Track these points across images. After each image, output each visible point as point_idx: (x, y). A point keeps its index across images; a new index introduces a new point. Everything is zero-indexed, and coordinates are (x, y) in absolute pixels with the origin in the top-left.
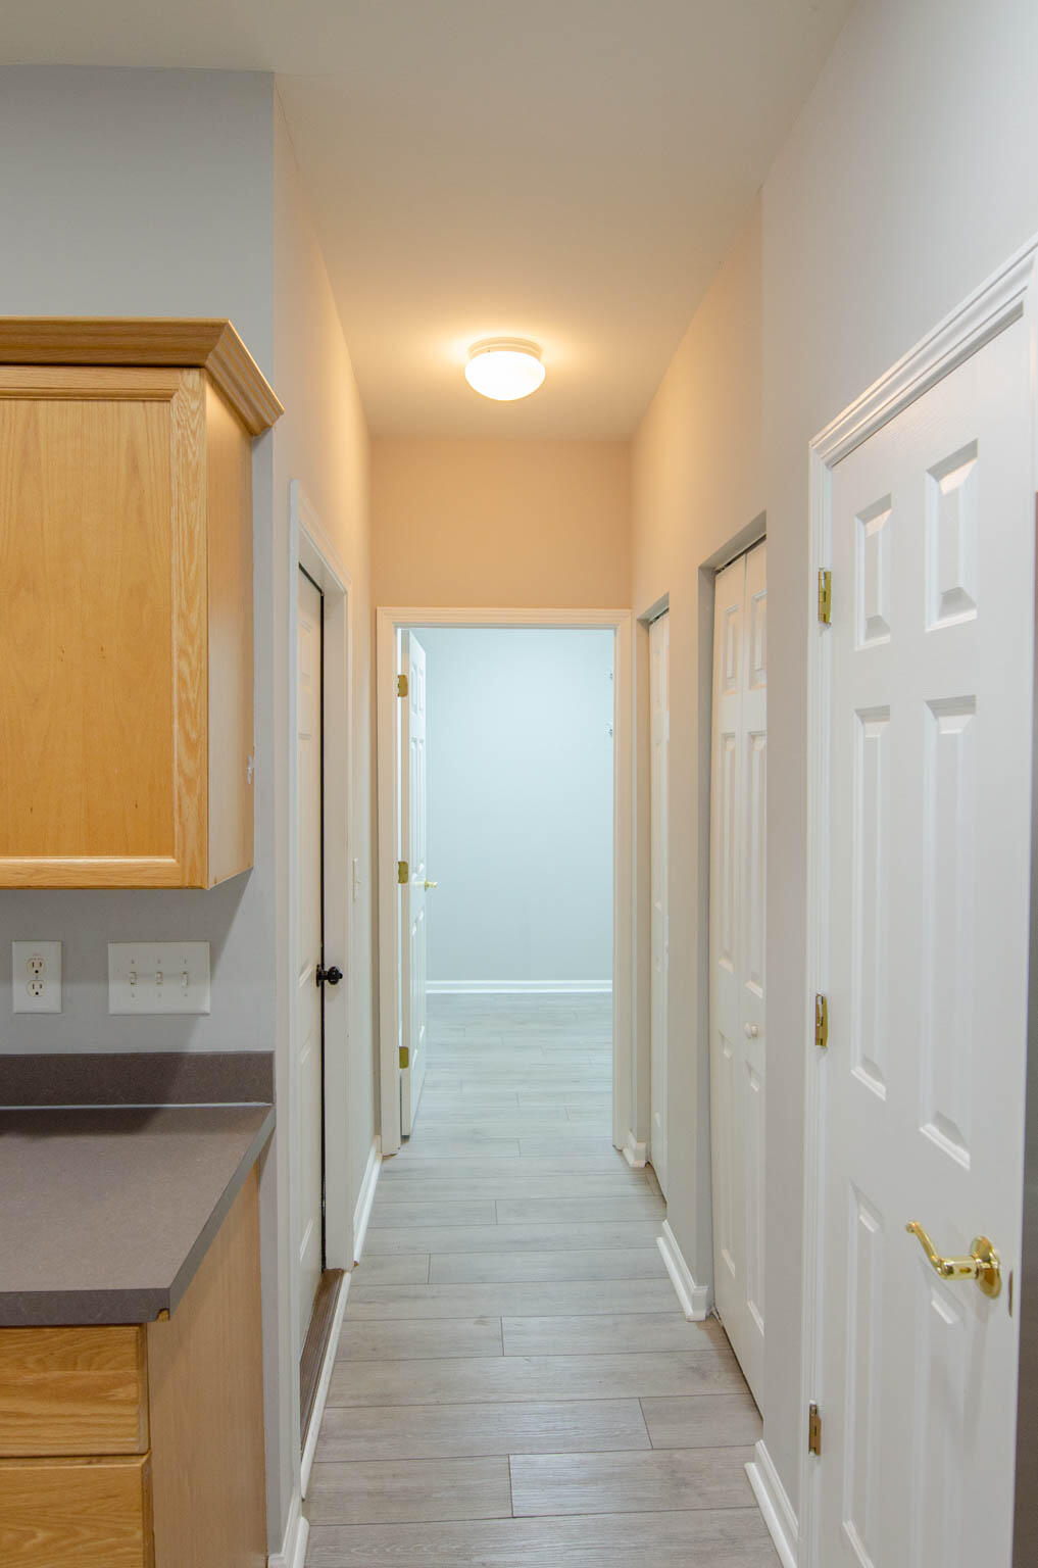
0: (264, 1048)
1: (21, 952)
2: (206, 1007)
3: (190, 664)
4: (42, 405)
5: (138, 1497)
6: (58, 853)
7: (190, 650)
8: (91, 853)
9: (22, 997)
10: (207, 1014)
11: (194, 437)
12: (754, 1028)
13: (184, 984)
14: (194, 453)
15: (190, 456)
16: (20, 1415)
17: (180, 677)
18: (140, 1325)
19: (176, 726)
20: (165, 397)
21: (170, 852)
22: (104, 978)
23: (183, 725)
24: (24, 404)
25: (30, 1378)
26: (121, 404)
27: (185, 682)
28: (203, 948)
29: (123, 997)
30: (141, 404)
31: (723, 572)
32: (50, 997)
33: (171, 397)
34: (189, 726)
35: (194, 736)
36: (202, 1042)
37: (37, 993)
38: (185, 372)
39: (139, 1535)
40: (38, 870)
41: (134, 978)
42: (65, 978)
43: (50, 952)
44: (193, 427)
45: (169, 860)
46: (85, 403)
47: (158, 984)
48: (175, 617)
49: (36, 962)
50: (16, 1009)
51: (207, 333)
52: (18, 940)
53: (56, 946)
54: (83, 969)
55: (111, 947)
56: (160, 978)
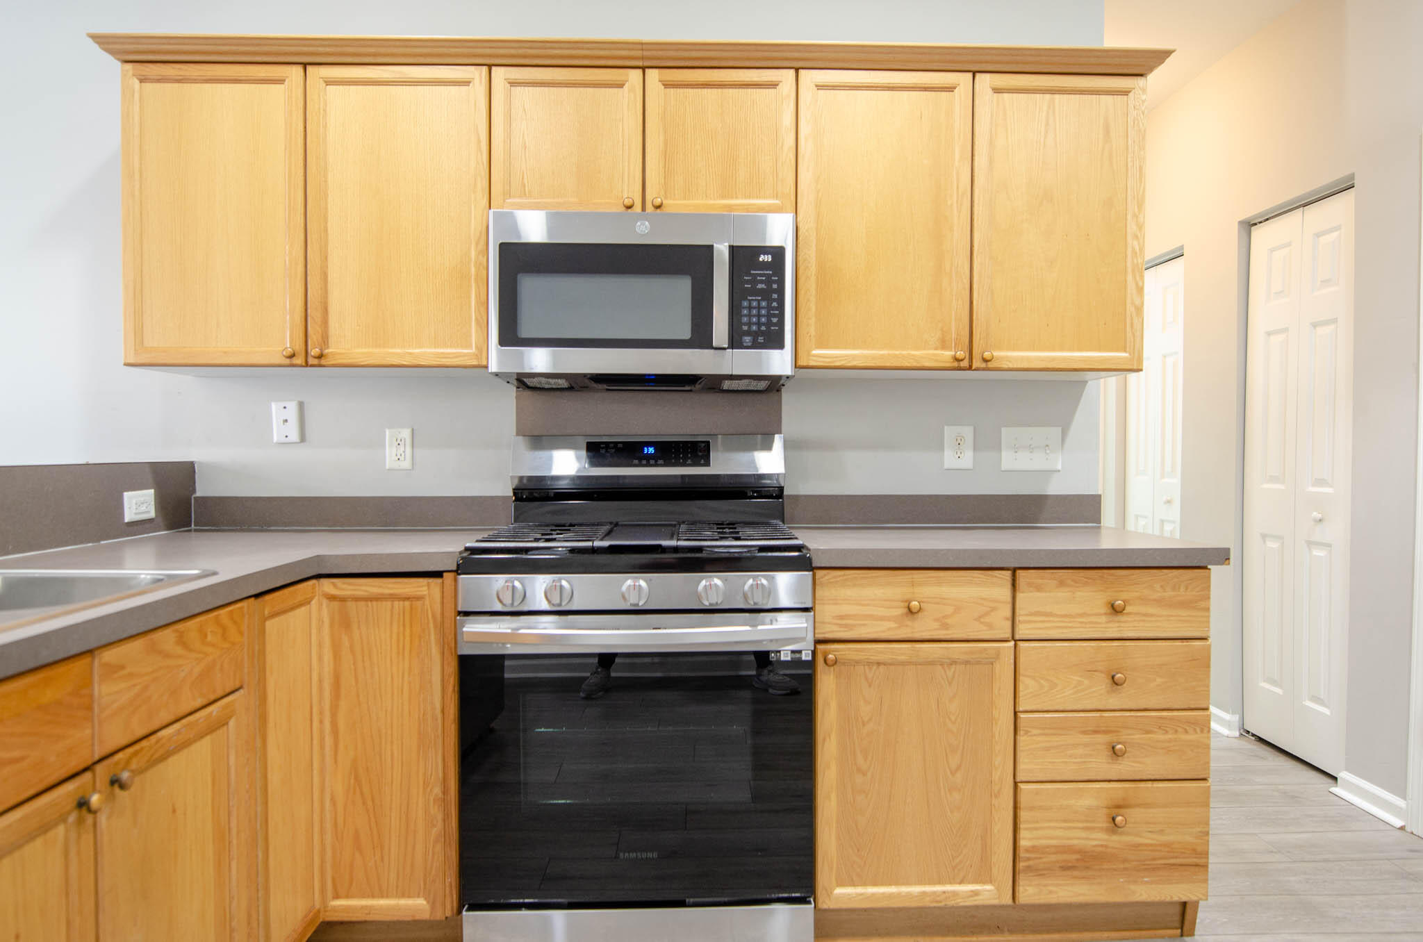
0: (1096, 492)
1: (949, 432)
2: (1059, 467)
3: (1139, 244)
4: (1057, 96)
7: (1139, 235)
9: (950, 459)
10: (1059, 471)
11: (1143, 114)
12: (1320, 515)
13: (1045, 452)
14: (1143, 125)
15: (1141, 125)
16: (1151, 616)
20: (1125, 93)
22: (1000, 450)
24: (1048, 96)
25: (1156, 596)
26: (1101, 96)
27: (1136, 253)
28: (1057, 430)
29: (1010, 460)
30: (1112, 96)
31: (1259, 225)
32: (967, 459)
33: (1130, 92)
36: (1055, 488)
37: (959, 457)
38: (1137, 77)
41: (1016, 449)
42: (976, 448)
43: (967, 432)
44: (1143, 108)
45: (1124, 355)
46: (1081, 96)
47: (1031, 452)
48: (1129, 217)
49: (959, 438)
50: (946, 466)
51: (1161, 56)
52: (948, 425)
53: (971, 428)
54: (987, 443)
55: (1004, 430)
56: (1031, 448)
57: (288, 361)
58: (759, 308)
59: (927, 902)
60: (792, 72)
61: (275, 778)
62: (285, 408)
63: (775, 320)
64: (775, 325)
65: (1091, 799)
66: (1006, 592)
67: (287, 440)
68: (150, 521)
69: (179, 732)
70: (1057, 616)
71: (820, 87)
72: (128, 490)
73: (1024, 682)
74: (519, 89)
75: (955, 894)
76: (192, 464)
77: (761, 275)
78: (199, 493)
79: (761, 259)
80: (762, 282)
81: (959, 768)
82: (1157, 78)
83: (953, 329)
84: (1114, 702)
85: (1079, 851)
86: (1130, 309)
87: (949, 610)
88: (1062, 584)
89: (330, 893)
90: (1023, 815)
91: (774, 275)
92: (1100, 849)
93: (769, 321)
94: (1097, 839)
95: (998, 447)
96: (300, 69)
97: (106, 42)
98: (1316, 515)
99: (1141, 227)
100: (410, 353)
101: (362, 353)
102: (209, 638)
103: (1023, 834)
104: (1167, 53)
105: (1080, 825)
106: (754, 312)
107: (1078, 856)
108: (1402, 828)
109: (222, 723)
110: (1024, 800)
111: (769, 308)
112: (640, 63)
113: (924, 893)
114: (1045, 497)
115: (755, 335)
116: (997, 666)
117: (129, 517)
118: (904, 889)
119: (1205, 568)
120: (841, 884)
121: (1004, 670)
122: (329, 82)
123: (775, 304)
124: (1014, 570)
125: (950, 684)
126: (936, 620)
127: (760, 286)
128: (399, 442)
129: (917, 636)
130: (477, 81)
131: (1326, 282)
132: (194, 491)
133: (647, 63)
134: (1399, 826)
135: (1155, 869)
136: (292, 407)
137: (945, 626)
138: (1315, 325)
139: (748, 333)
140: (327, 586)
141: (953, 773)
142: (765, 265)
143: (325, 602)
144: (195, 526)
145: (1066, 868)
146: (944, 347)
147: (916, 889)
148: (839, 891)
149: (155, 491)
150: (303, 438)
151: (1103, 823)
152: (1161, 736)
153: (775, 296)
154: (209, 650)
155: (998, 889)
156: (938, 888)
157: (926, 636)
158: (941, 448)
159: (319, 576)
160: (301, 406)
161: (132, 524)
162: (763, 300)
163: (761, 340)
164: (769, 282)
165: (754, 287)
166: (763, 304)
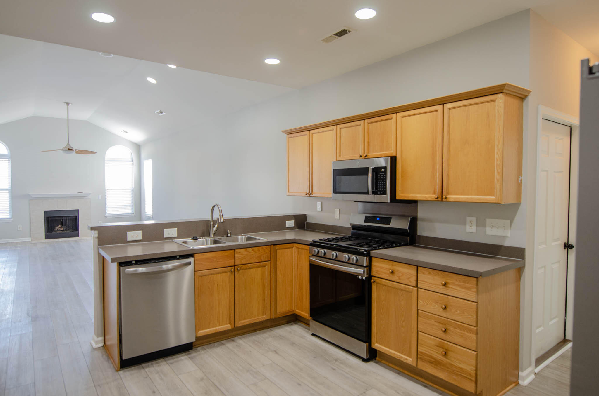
0: (523, 247)
1: (468, 219)
2: (509, 235)
3: (499, 156)
5: (475, 310)
6: (471, 195)
8: (478, 195)
9: (468, 229)
10: (508, 237)
13: (503, 229)
16: (456, 289)
17: (497, 159)
18: (477, 278)
19: (495, 169)
21: (493, 195)
23: (497, 169)
25: (457, 283)
26: (486, 103)
28: (509, 221)
29: (489, 231)
30: (490, 103)
32: (473, 229)
33: (496, 100)
34: (498, 169)
35: (499, 171)
36: (508, 243)
37: (471, 228)
38: (499, 94)
39: (475, 317)
40: (467, 198)
41: (492, 227)
42: (477, 226)
43: (474, 219)
45: (493, 197)
46: (479, 105)
48: (496, 146)
49: (471, 221)
50: (467, 231)
51: (502, 86)
52: (468, 216)
53: (476, 218)
54: (481, 224)
55: (488, 219)
56: (498, 227)
59: (395, 356)
60: (395, 114)
61: (279, 280)
63: (385, 187)
66: (414, 273)
68: (293, 227)
69: (252, 265)
70: (428, 283)
71: (402, 117)
72: (287, 221)
73: (420, 301)
74: (342, 130)
75: (402, 357)
76: (305, 215)
77: (382, 174)
78: (307, 221)
79: (382, 170)
80: (382, 176)
81: (404, 321)
83: (437, 188)
84: (445, 315)
85: (434, 359)
87: (401, 275)
88: (429, 273)
89: (296, 308)
91: (385, 174)
92: (441, 361)
93: (384, 187)
94: (441, 357)
95: (485, 226)
96: (309, 132)
97: (284, 132)
102: (260, 251)
103: (420, 347)
104: (504, 85)
105: (434, 350)
106: (380, 185)
107: (434, 360)
109: (265, 266)
110: (419, 336)
113: (395, 354)
115: (380, 191)
116: (413, 294)
117: (287, 226)
118: (391, 351)
120: (377, 343)
121: (415, 296)
124: (417, 266)
125: (402, 296)
126: (398, 277)
127: (382, 178)
128: (337, 212)
129: (393, 280)
130: (334, 130)
132: (306, 221)
133: (365, 118)
135: (457, 375)
136: (320, 203)
137: (400, 279)
139: (379, 191)
140: (296, 245)
141: (403, 322)
142: (383, 172)
143: (296, 248)
144: (306, 228)
145: (431, 362)
146: (434, 194)
147: (393, 352)
148: (376, 344)
149: (294, 221)
150: (322, 210)
151: (442, 353)
152: (459, 331)
153: (385, 180)
154: (260, 253)
155: (413, 360)
156: (398, 354)
157: (395, 280)
158: (465, 224)
159: (295, 243)
160: (322, 203)
161: (288, 228)
162: (382, 181)
163: (382, 192)
164: (383, 176)
165: (380, 178)
166: (382, 183)
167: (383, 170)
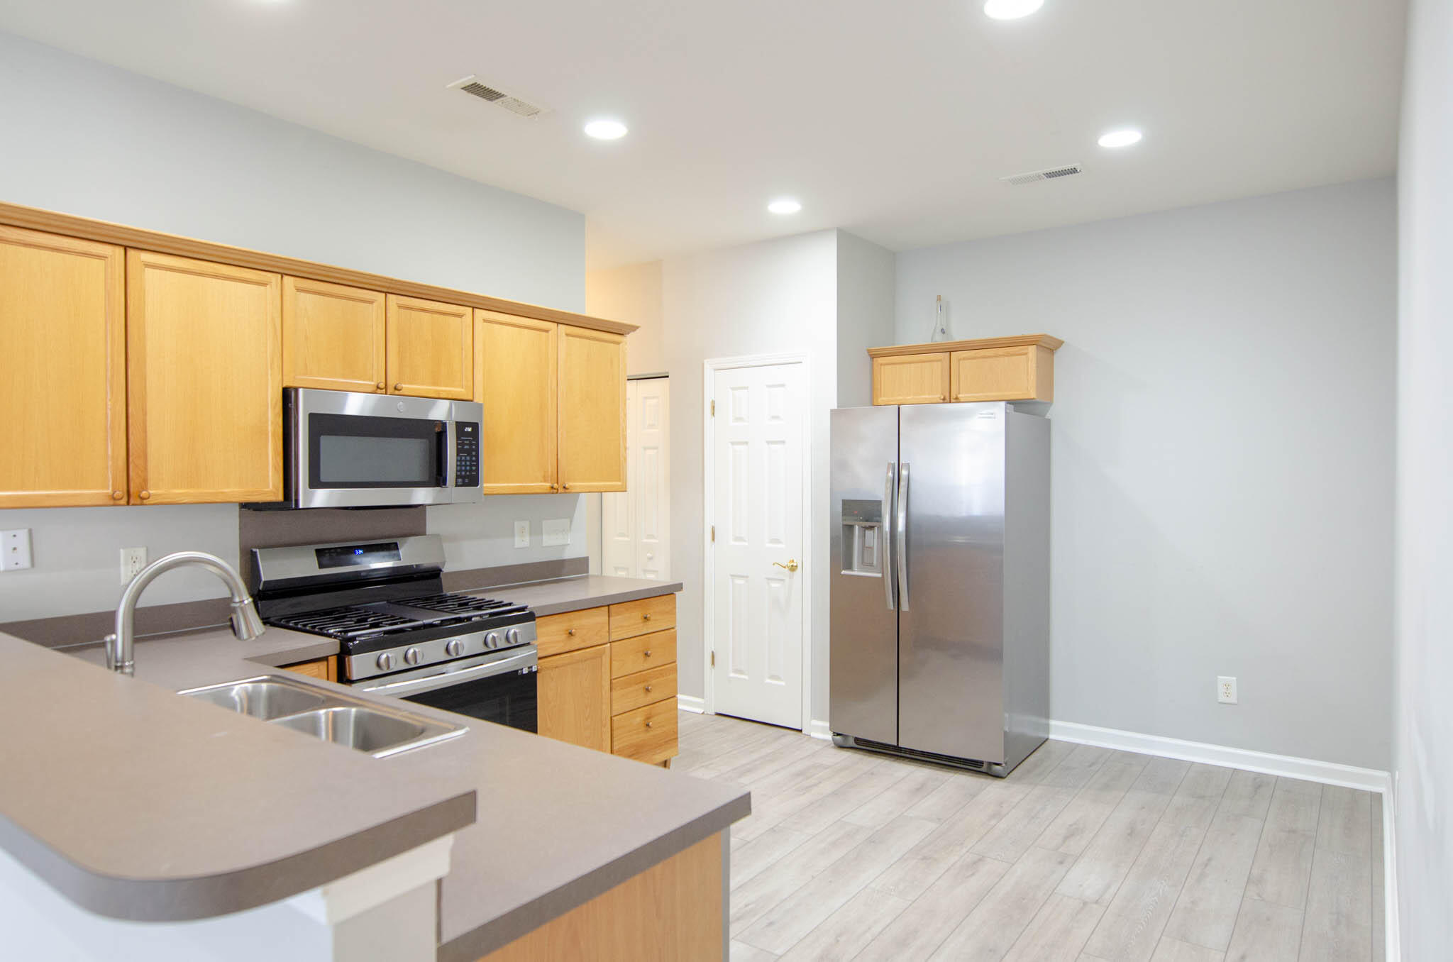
0: (586, 556)
1: (517, 525)
2: (569, 542)
8: (603, 481)
9: (518, 542)
10: (569, 544)
12: (651, 555)
13: (563, 534)
16: (657, 620)
20: (618, 343)
22: (542, 533)
24: (588, 341)
26: (609, 344)
28: (568, 520)
29: (549, 540)
30: (613, 345)
32: (527, 541)
36: (568, 555)
37: (522, 541)
41: (549, 533)
42: (531, 534)
43: (526, 524)
44: (624, 352)
46: (601, 343)
47: (556, 534)
49: (522, 529)
50: (516, 546)
51: (634, 328)
52: (517, 520)
53: (528, 522)
54: (536, 531)
55: (544, 522)
56: (556, 532)
57: (112, 502)
58: (466, 461)
60: (471, 309)
62: (15, 536)
63: (475, 468)
64: (474, 471)
65: (639, 718)
66: (605, 618)
67: (18, 567)
70: (625, 626)
73: (614, 664)
74: (302, 295)
77: (467, 440)
79: (466, 430)
80: (467, 444)
82: (630, 337)
83: (550, 470)
84: (647, 666)
86: (622, 459)
87: (585, 632)
88: (626, 610)
90: (615, 733)
91: (473, 440)
93: (472, 469)
94: (643, 736)
96: (121, 251)
98: (649, 555)
99: (625, 415)
100: (222, 493)
101: (180, 493)
103: (615, 744)
104: (637, 328)
108: (703, 713)
110: (615, 726)
111: (471, 461)
112: (385, 290)
114: (563, 561)
115: (463, 477)
116: (604, 658)
119: (673, 594)
121: (606, 659)
122: (148, 265)
123: (474, 458)
124: (608, 606)
125: (585, 671)
126: (580, 638)
127: (466, 447)
128: (134, 559)
129: (573, 649)
130: (271, 286)
131: (651, 426)
134: (702, 712)
135: (661, 745)
136: (23, 535)
137: (584, 641)
138: (645, 449)
142: (469, 434)
146: (545, 481)
150: (33, 564)
151: (643, 728)
152: (661, 679)
153: (474, 453)
157: (577, 647)
158: (513, 535)
160: (30, 532)
162: (468, 455)
163: (467, 481)
164: (470, 444)
165: (463, 446)
166: (468, 458)
167: (470, 429)
